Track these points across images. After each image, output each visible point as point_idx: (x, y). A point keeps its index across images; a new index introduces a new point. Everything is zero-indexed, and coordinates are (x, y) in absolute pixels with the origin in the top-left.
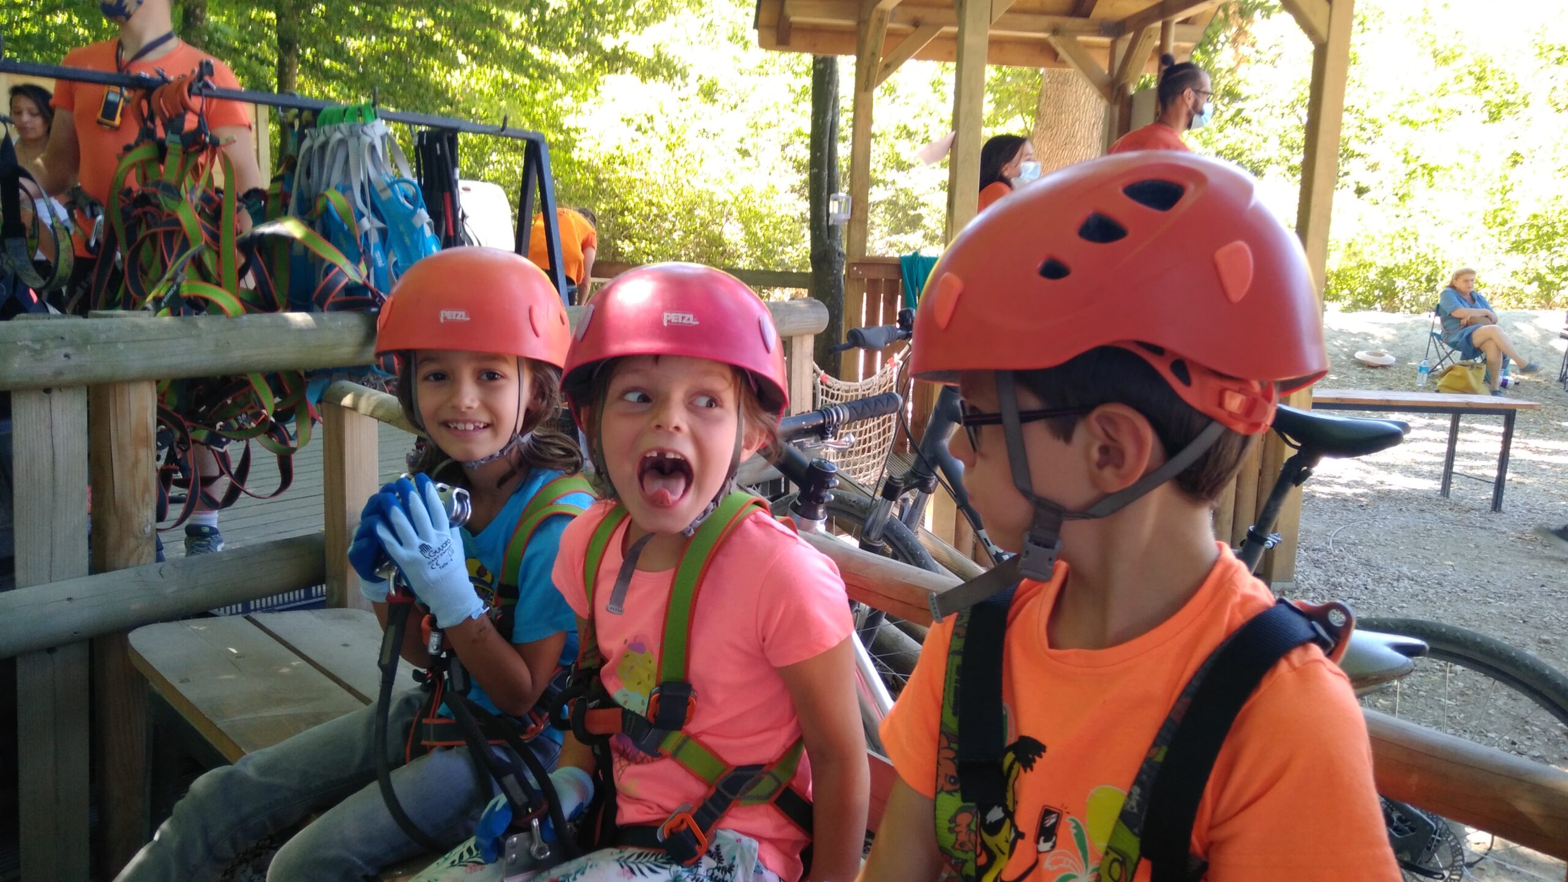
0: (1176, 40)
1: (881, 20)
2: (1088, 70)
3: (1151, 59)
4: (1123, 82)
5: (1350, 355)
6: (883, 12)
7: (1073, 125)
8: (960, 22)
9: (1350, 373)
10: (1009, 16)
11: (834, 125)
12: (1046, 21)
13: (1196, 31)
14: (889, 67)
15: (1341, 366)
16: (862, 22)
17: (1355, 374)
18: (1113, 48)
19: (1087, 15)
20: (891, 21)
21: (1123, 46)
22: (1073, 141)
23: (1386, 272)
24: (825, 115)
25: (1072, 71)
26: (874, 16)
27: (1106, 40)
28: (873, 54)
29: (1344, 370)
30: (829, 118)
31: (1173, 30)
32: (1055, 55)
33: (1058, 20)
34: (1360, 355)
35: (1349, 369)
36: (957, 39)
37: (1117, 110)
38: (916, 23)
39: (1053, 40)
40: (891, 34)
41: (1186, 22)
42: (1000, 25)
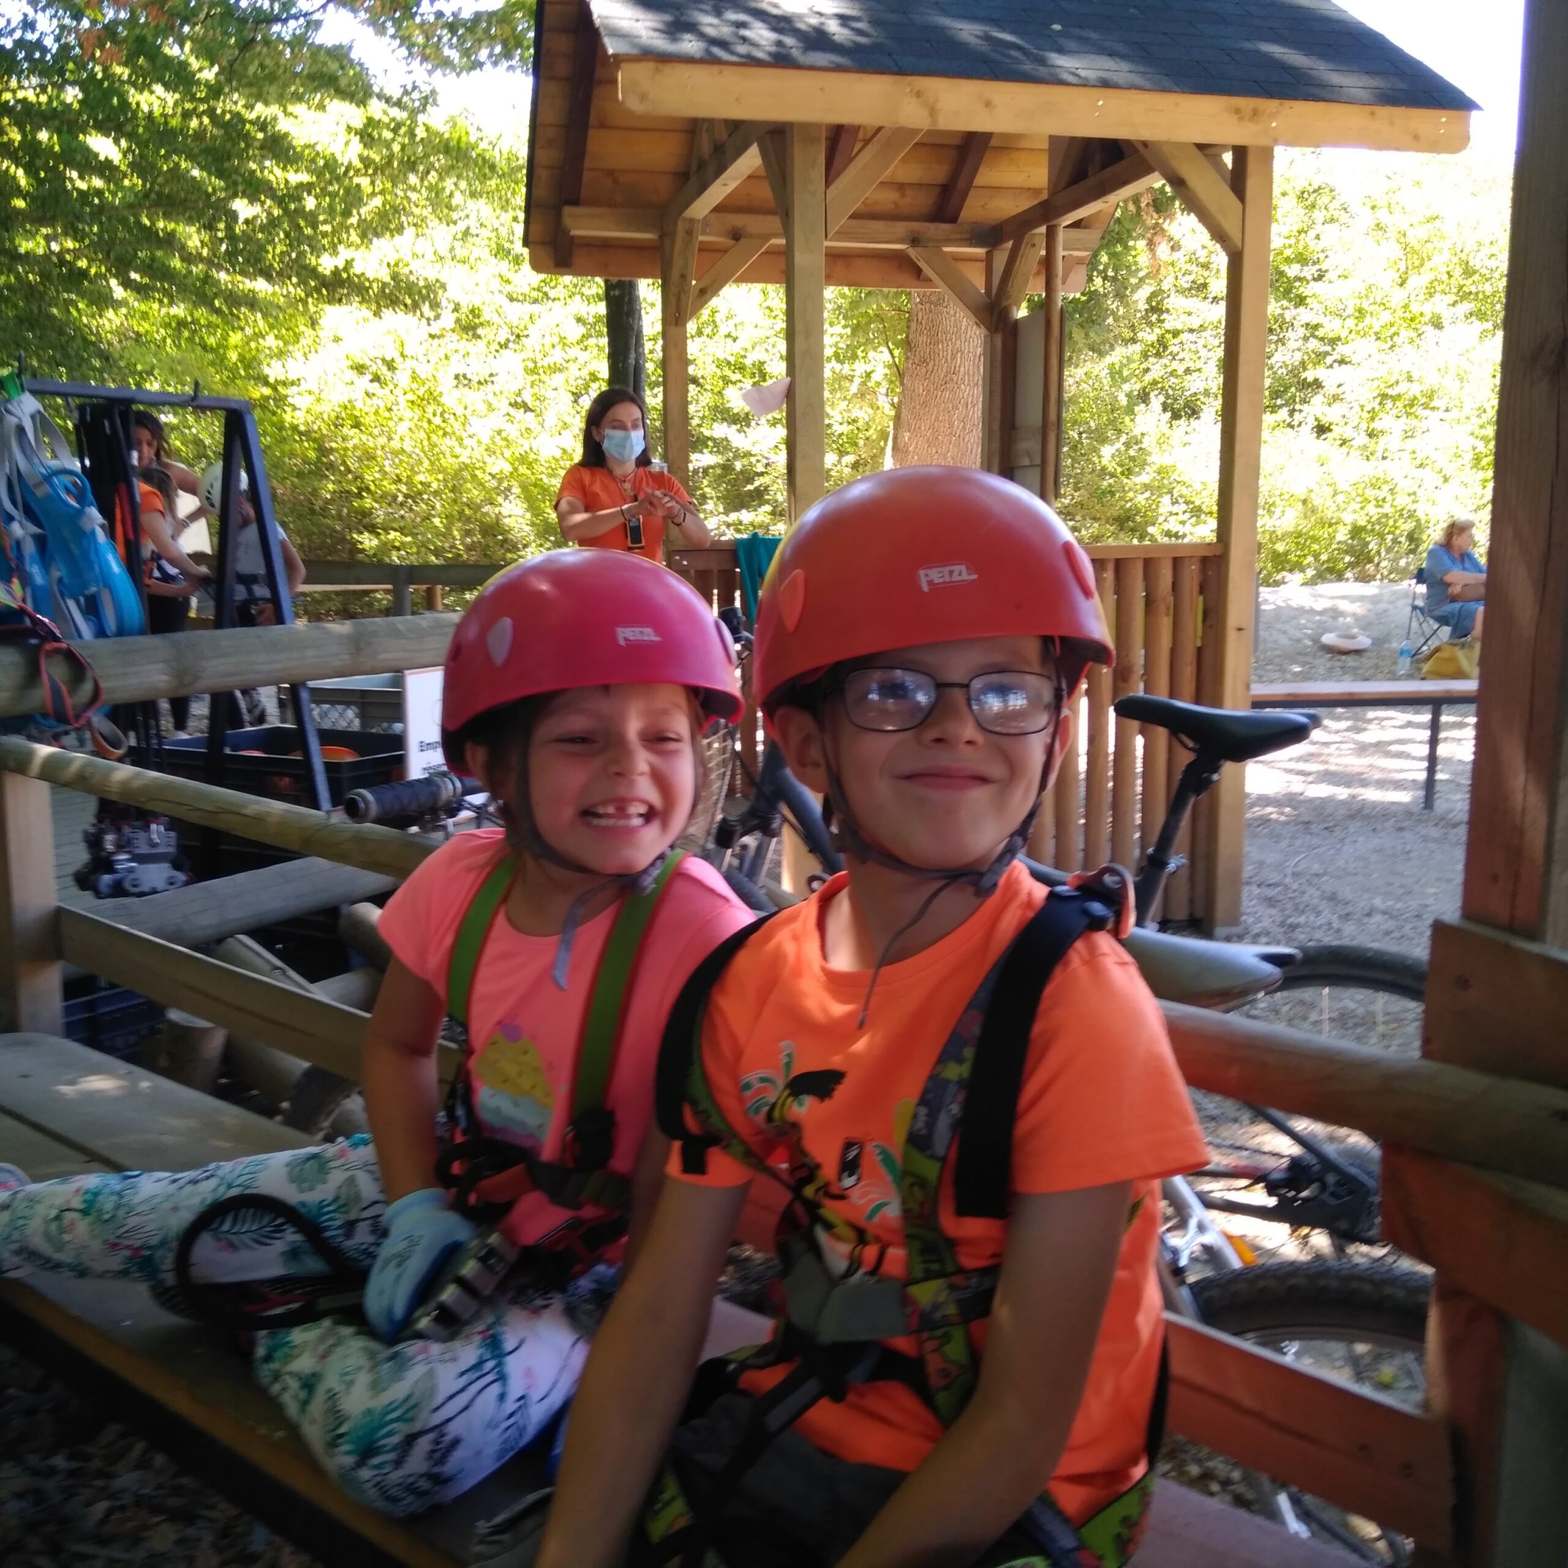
0: (1065, 249)
1: (690, 233)
2: (960, 290)
3: (1038, 273)
4: (1005, 303)
5: (1316, 640)
6: (692, 221)
7: (954, 357)
8: (788, 231)
9: (1316, 662)
10: (854, 222)
11: (638, 369)
12: (901, 228)
13: (1092, 236)
14: (706, 293)
15: (1306, 654)
16: (666, 234)
17: (1323, 662)
18: (989, 260)
19: (953, 219)
20: (704, 233)
21: (1001, 258)
22: (955, 377)
23: (1356, 531)
24: (626, 357)
25: (941, 289)
26: (681, 227)
27: (980, 251)
28: (683, 276)
29: (1309, 659)
30: (632, 361)
31: (1061, 236)
32: (918, 272)
33: (916, 225)
34: (1329, 639)
35: (1315, 657)
36: (787, 253)
37: (998, 340)
38: (736, 235)
39: (913, 253)
40: (704, 248)
41: (1077, 225)
42: (841, 235)
